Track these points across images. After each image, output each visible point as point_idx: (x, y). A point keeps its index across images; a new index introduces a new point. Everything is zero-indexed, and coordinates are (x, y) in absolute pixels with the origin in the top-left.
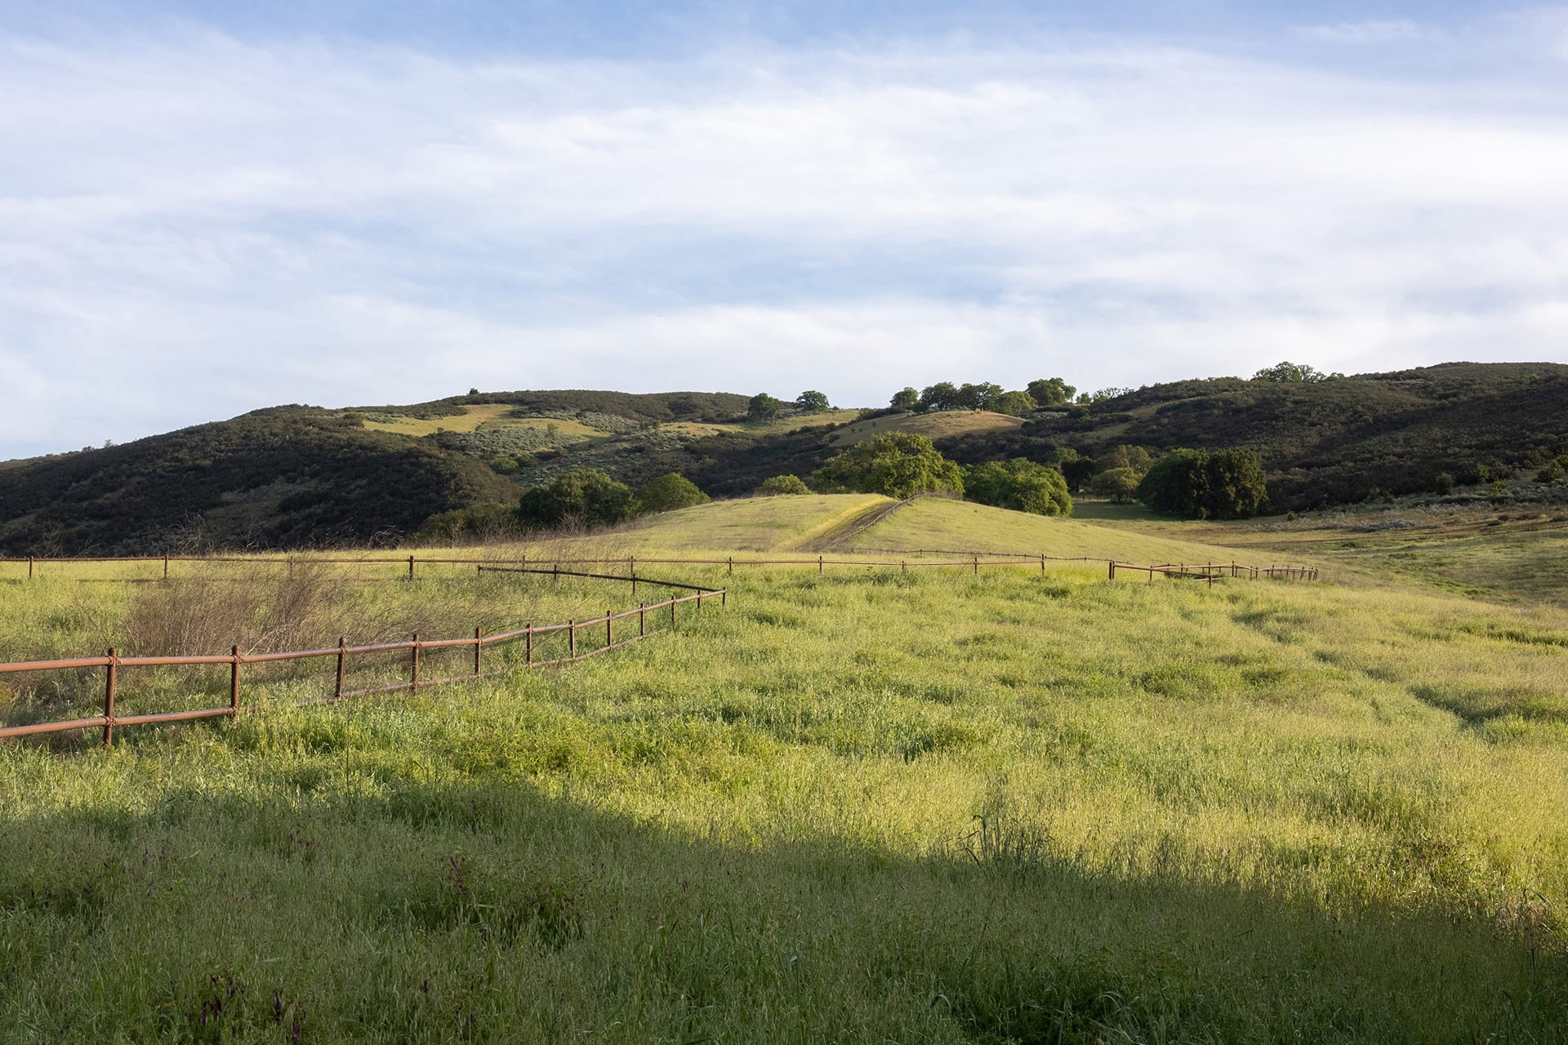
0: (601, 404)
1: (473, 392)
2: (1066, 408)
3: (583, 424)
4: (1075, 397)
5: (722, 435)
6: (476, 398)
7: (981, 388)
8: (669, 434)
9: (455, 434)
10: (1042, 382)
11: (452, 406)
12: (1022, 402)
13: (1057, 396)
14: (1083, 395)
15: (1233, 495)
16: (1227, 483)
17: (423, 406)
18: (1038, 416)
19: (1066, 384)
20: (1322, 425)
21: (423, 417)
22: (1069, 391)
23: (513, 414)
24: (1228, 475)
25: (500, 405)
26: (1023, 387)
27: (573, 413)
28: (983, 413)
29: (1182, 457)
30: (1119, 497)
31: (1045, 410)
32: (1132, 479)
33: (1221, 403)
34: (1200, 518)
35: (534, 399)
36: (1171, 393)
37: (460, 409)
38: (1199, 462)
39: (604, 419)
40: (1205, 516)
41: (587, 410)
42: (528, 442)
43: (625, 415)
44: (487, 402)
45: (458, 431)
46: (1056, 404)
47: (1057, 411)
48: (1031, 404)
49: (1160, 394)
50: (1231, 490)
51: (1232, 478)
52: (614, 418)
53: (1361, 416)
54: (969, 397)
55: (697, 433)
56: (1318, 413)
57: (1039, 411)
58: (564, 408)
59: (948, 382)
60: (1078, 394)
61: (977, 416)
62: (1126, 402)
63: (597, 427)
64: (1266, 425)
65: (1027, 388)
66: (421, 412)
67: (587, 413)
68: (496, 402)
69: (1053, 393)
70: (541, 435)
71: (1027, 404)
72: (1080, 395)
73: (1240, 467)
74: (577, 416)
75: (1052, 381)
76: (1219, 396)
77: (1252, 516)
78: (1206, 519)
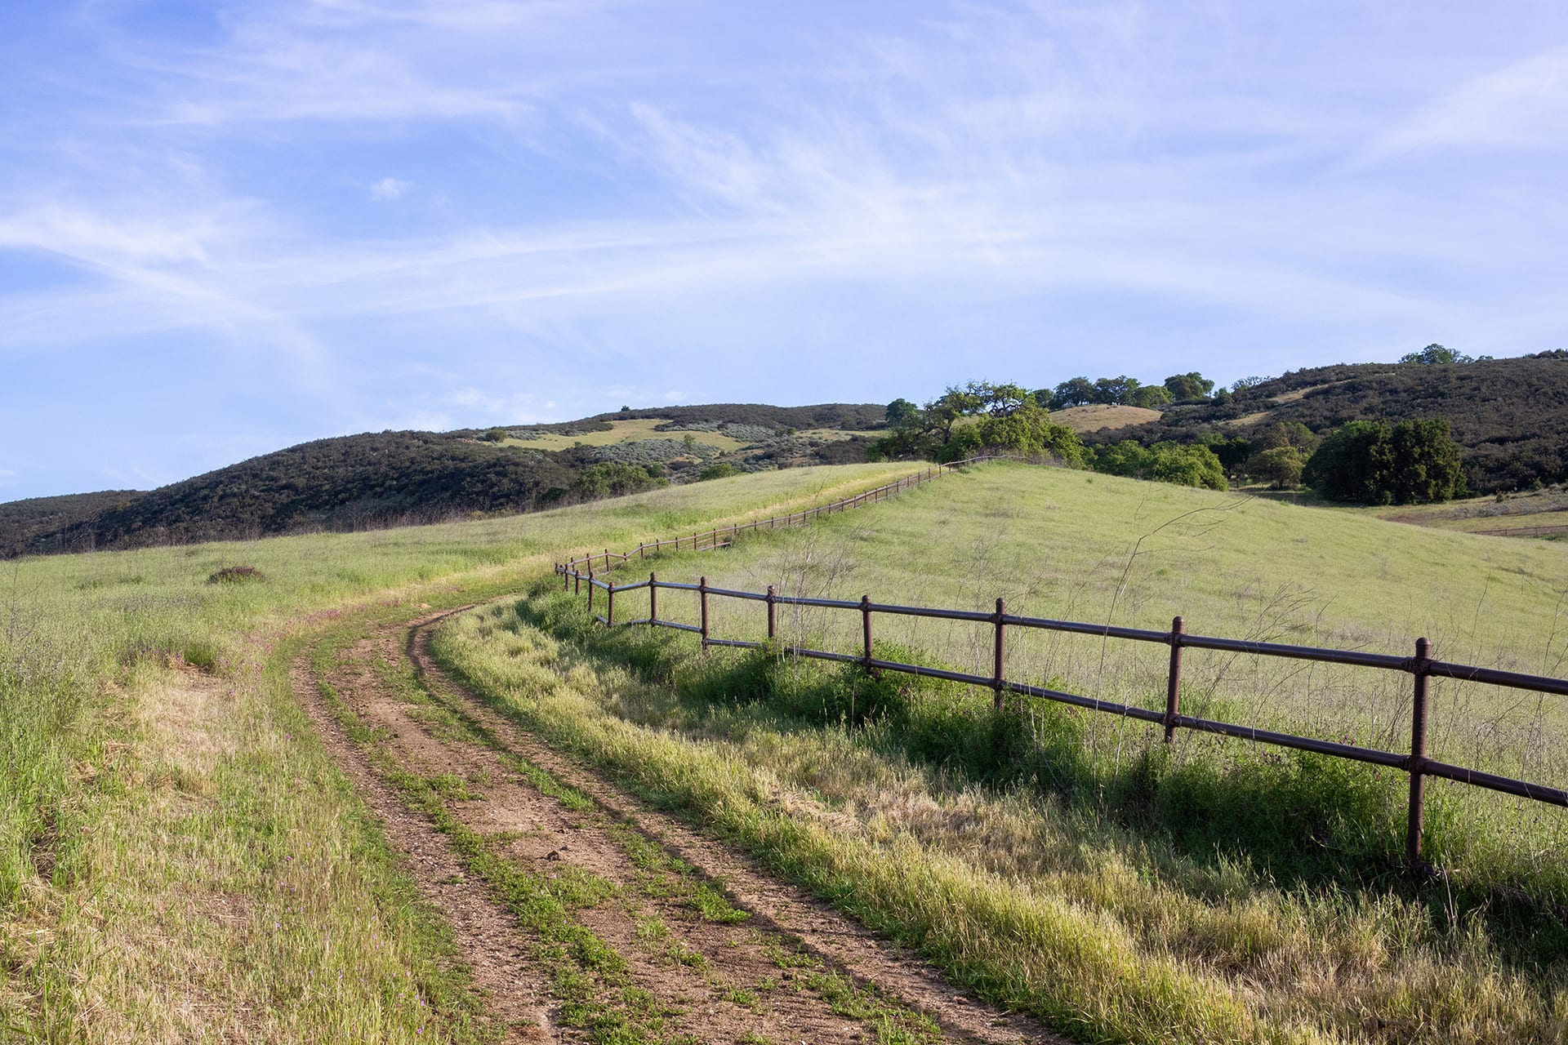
0: (744, 416)
1: (625, 409)
2: (1205, 402)
3: (723, 434)
4: (1213, 392)
5: (855, 439)
6: (626, 415)
7: (1117, 382)
8: (801, 440)
9: (592, 447)
10: (1179, 377)
11: (601, 423)
12: (1159, 396)
13: (1195, 390)
14: (1221, 390)
15: (1424, 475)
16: (1415, 459)
17: (571, 424)
18: (1177, 409)
19: (1204, 378)
20: (1495, 400)
21: (567, 434)
22: (1208, 385)
23: (657, 428)
24: (1417, 450)
25: (646, 420)
26: (1160, 383)
27: (715, 424)
28: (1119, 407)
29: (1358, 430)
30: (1281, 483)
31: (1183, 404)
32: (1296, 461)
33: (1374, 384)
34: (1384, 504)
35: (680, 413)
36: (1318, 378)
37: (606, 425)
38: (1381, 435)
39: (745, 429)
40: (1390, 500)
41: (730, 422)
42: (663, 453)
43: (767, 426)
44: (633, 418)
45: (595, 445)
46: (1194, 398)
47: (1196, 404)
48: (1169, 398)
49: (1308, 379)
50: (1422, 469)
51: (1422, 455)
52: (756, 428)
53: (1537, 390)
54: (1106, 393)
55: (829, 438)
56: (1488, 388)
57: (1176, 405)
58: (706, 421)
59: (1082, 376)
60: (1215, 389)
61: (1113, 410)
62: (1270, 388)
63: (738, 438)
64: (1432, 403)
65: (1164, 383)
66: (566, 429)
67: (729, 425)
68: (643, 418)
69: (1191, 387)
70: (677, 446)
71: (1165, 398)
72: (1217, 390)
73: (1432, 440)
74: (719, 427)
75: (1190, 375)
76: (1371, 377)
77: (1447, 499)
78: (1391, 504)
